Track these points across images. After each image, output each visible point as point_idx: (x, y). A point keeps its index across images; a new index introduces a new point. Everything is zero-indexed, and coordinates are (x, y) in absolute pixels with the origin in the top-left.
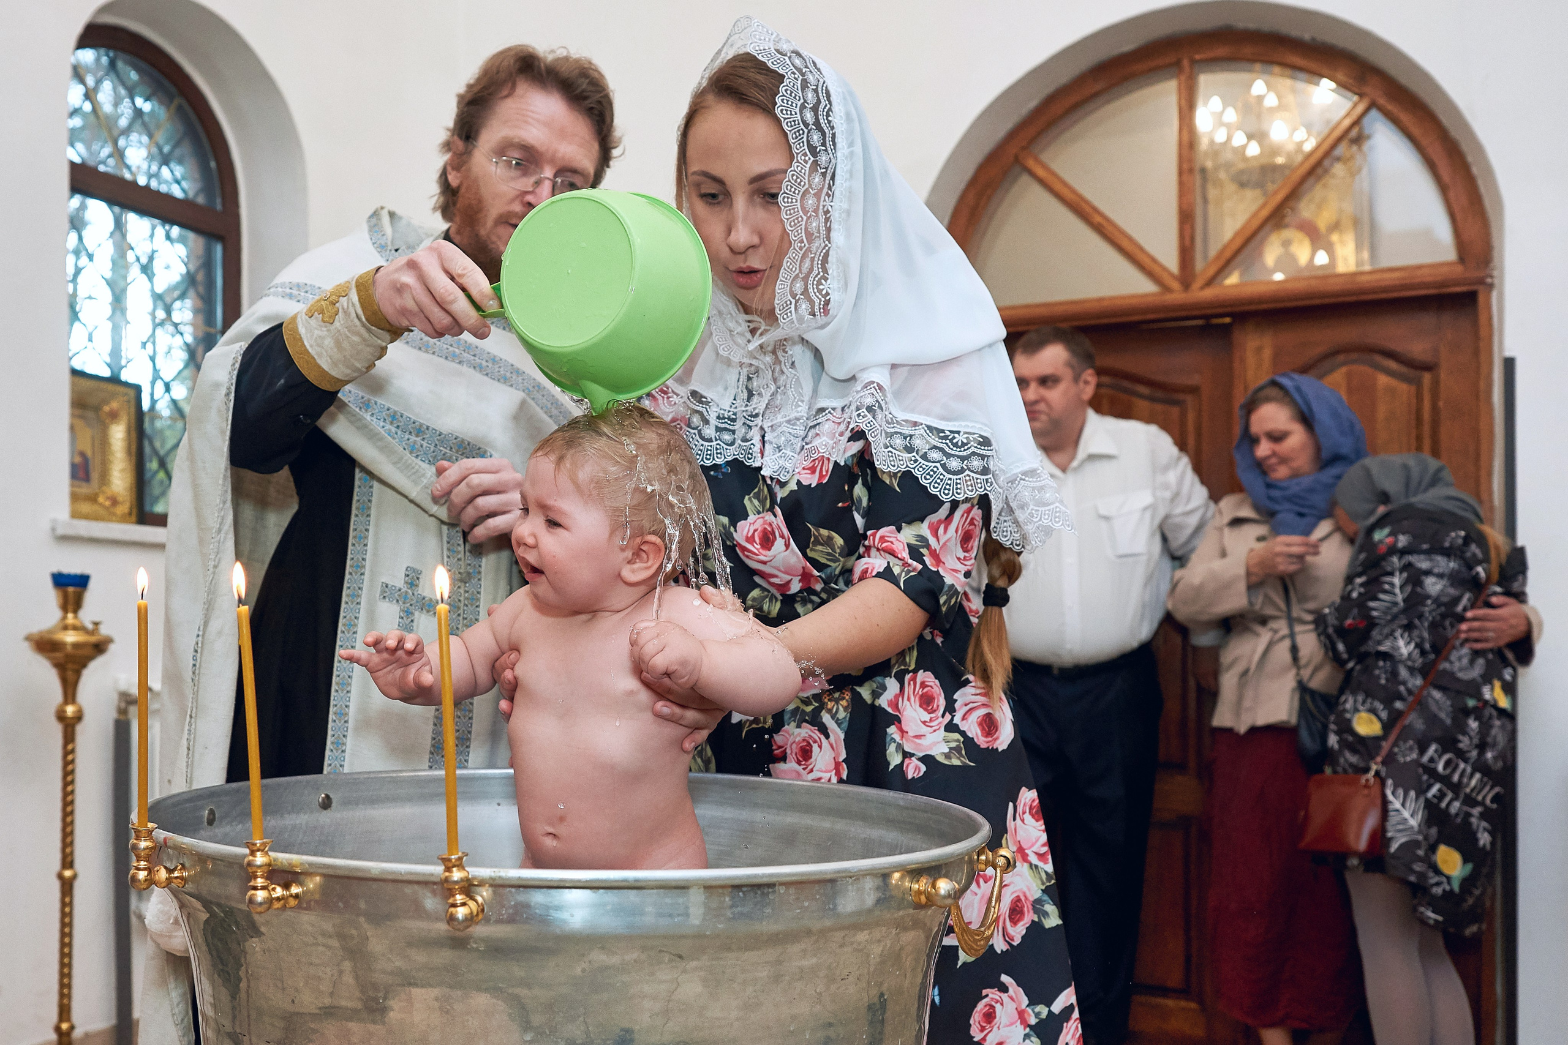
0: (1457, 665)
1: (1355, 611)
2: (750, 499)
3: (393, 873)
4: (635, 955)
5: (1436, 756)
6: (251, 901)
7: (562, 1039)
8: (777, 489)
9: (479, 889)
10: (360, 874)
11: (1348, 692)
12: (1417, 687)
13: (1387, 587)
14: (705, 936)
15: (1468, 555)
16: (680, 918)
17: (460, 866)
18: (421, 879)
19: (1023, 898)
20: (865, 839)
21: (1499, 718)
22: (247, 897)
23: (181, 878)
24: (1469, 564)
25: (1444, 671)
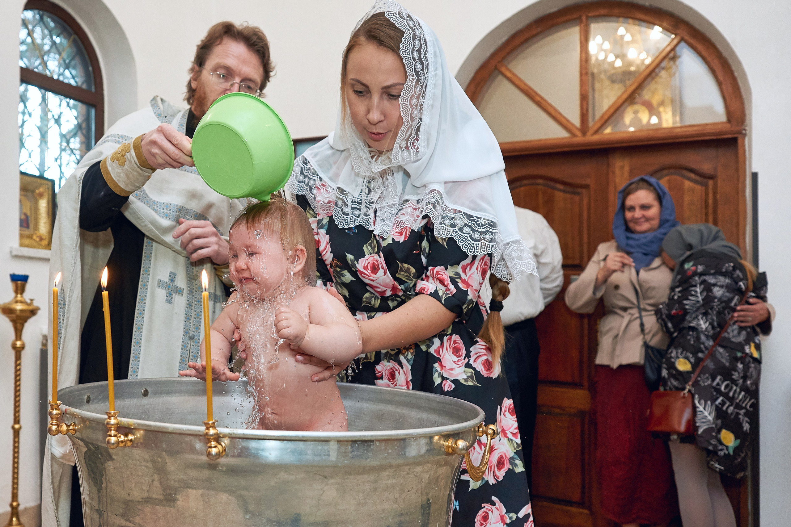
0: (731, 334)
1: (677, 306)
2: (366, 246)
3: (180, 430)
4: (302, 476)
5: (720, 382)
6: (109, 442)
7: (265, 518)
8: (381, 241)
9: (223, 439)
10: (164, 430)
11: (673, 347)
12: (710, 345)
13: (693, 293)
14: (337, 467)
15: (735, 276)
16: (325, 457)
17: (214, 427)
18: (194, 433)
19: (504, 457)
20: (419, 418)
21: (753, 363)
22: (107, 440)
23: (74, 430)
24: (736, 281)
25: (725, 338)
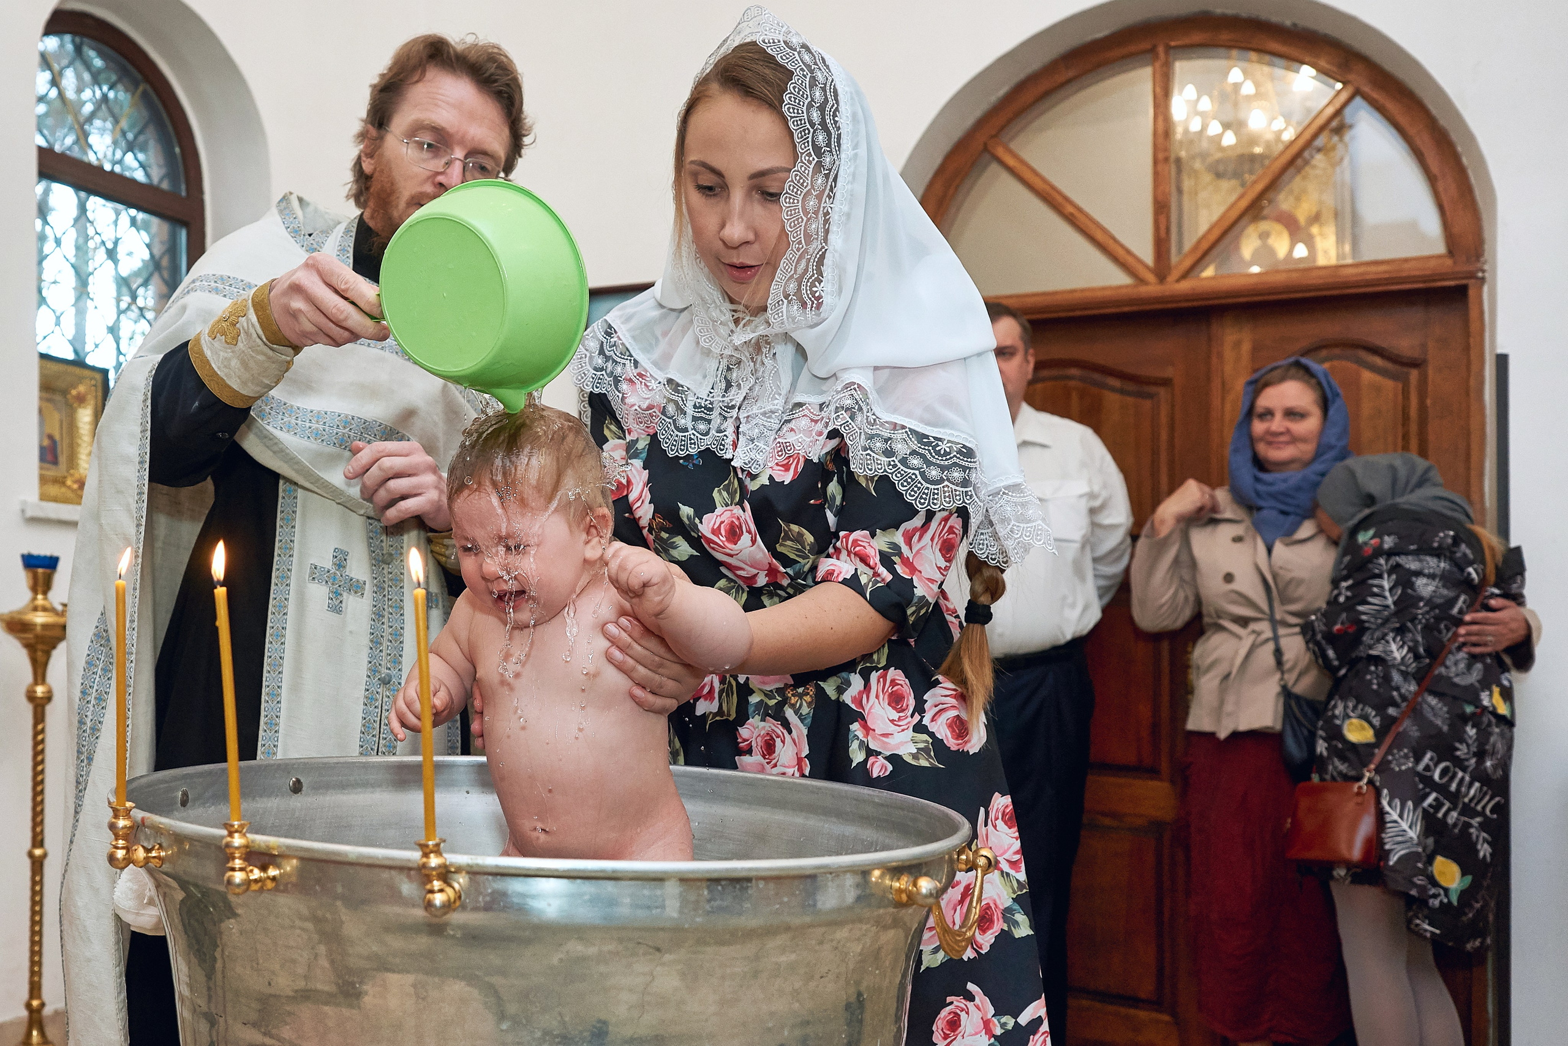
0: (1453, 669)
1: (1344, 616)
2: (719, 491)
3: (371, 857)
4: (611, 947)
5: (1431, 764)
6: (230, 882)
7: (538, 1029)
8: (747, 481)
9: (456, 876)
10: (339, 858)
11: (1337, 697)
12: (1411, 692)
13: (1375, 590)
14: (682, 929)
15: (1458, 555)
16: (658, 910)
17: (437, 851)
18: (398, 863)
19: (993, 907)
20: (839, 835)
21: (1497, 726)
22: (226, 878)
23: (159, 858)
24: (1460, 565)
25: (1440, 676)
